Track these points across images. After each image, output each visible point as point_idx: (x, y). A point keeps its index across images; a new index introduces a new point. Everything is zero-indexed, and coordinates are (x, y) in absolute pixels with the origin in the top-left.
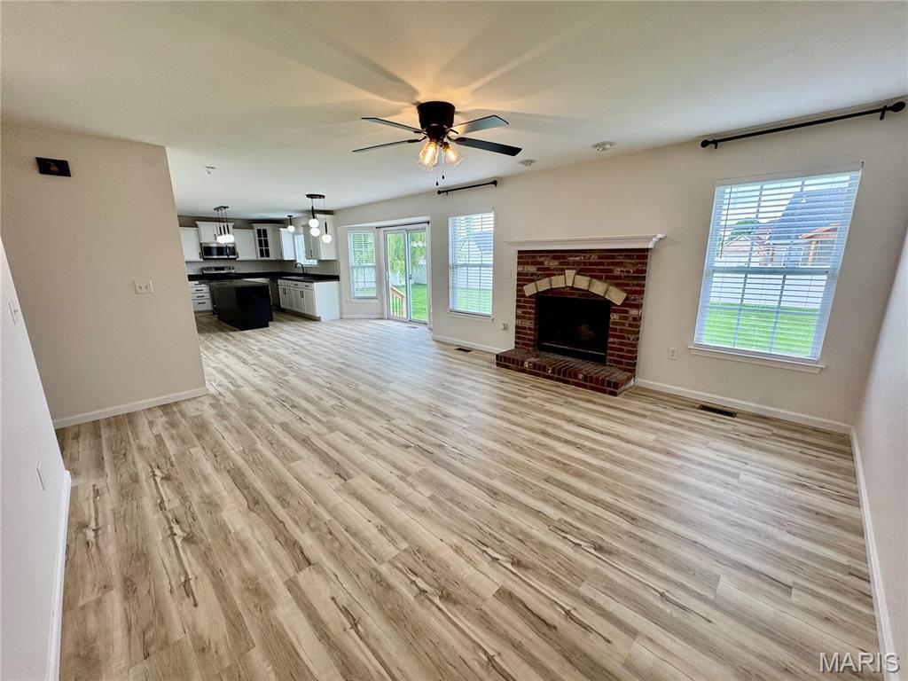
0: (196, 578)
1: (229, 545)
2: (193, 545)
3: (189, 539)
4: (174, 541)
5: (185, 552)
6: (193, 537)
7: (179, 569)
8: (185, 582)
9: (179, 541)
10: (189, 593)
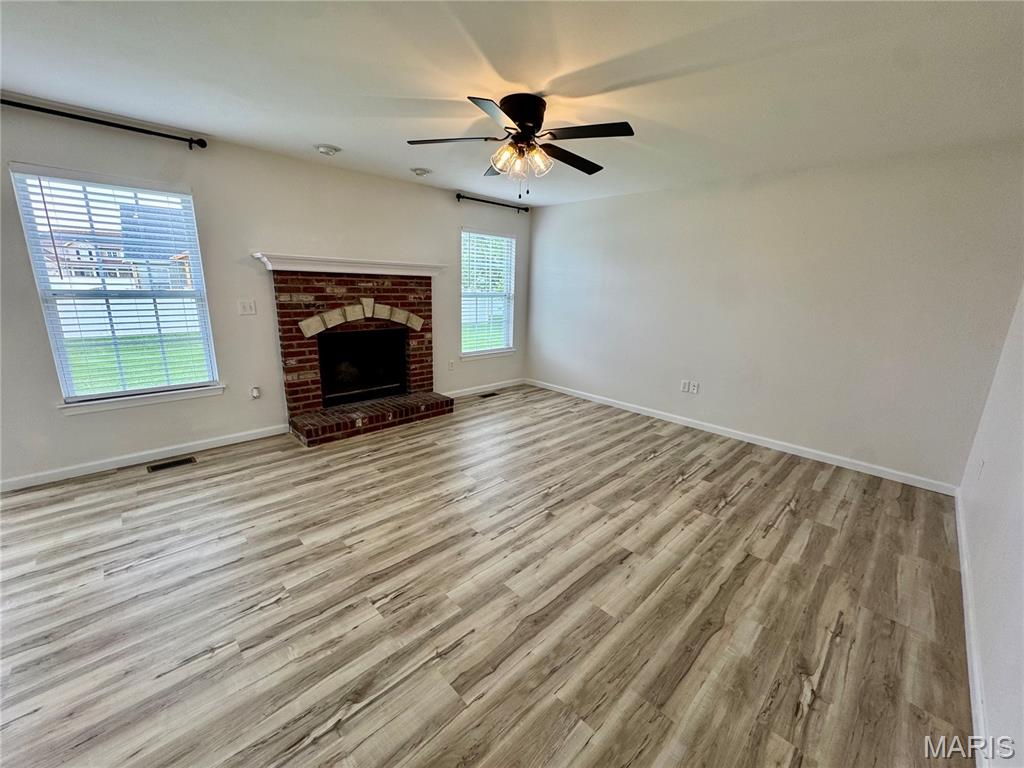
0: (827, 628)
1: (777, 620)
2: (806, 657)
3: (804, 669)
4: (820, 684)
5: (819, 661)
6: (798, 666)
7: (836, 651)
8: (837, 635)
9: (815, 678)
10: (840, 626)
